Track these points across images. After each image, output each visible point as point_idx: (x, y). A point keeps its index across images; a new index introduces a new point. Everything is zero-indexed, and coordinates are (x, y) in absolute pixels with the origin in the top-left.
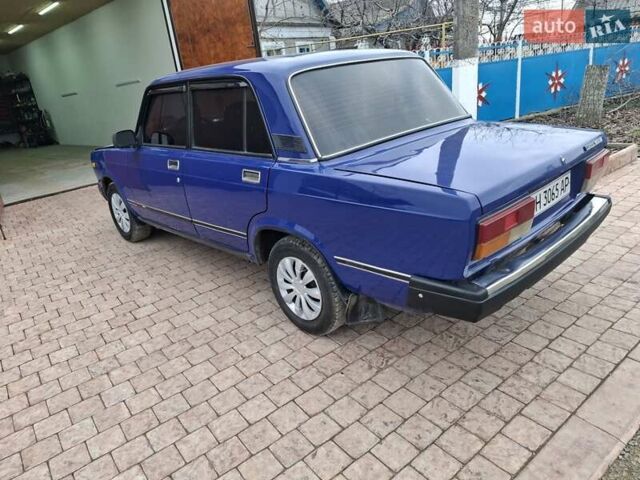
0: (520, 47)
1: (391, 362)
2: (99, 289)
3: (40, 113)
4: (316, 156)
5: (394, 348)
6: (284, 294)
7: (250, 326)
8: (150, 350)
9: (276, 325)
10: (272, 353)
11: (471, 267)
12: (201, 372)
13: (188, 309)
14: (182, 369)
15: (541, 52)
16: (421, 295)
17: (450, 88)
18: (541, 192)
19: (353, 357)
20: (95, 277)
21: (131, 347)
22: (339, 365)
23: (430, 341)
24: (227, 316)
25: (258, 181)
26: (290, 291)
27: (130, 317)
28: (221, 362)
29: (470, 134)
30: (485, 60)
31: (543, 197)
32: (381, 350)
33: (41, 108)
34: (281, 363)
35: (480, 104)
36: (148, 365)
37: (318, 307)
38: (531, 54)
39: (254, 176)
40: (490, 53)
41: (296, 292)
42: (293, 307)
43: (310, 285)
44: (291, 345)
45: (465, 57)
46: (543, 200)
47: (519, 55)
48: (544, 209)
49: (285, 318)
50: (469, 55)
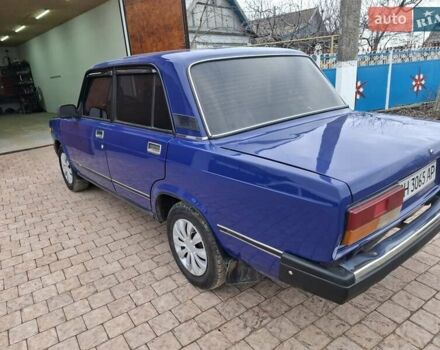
0: (391, 56)
1: (265, 322)
2: (38, 230)
3: (35, 89)
4: (207, 135)
5: (269, 308)
6: (178, 249)
7: (149, 274)
8: (61, 290)
9: (170, 276)
10: (162, 303)
11: (340, 250)
12: (98, 315)
13: (101, 253)
14: (83, 311)
15: (407, 60)
16: (291, 272)
17: (334, 85)
18: (409, 179)
19: (231, 314)
20: (38, 219)
21: (47, 286)
22: (217, 322)
23: (302, 304)
24: (131, 264)
25: (159, 153)
26: (183, 248)
27: (54, 258)
28: (116, 308)
29: (349, 121)
30: (363, 64)
31: (411, 184)
32: (256, 309)
33: (36, 85)
34: (168, 314)
35: (358, 97)
36: (56, 305)
37: (204, 265)
38: (399, 61)
39: (156, 148)
40: (368, 59)
41: (188, 249)
42: (184, 262)
43: (198, 246)
44: (179, 297)
45: (347, 59)
46: (411, 186)
47: (390, 61)
48: (411, 194)
49: (178, 270)
50: (350, 58)
